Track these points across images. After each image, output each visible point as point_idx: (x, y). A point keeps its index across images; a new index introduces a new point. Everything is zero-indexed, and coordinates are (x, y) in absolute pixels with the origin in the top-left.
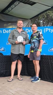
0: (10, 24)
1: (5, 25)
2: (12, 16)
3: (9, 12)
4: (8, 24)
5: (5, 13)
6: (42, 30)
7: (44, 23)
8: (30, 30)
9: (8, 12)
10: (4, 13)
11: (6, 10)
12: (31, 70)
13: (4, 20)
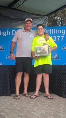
0: (20, 22)
1: (14, 24)
2: (23, 11)
3: (20, 6)
4: (18, 23)
5: (14, 7)
6: (65, 30)
7: (63, 20)
8: (48, 31)
9: (18, 6)
10: (12, 7)
11: (15, 4)
12: (54, 85)
13: (13, 17)
